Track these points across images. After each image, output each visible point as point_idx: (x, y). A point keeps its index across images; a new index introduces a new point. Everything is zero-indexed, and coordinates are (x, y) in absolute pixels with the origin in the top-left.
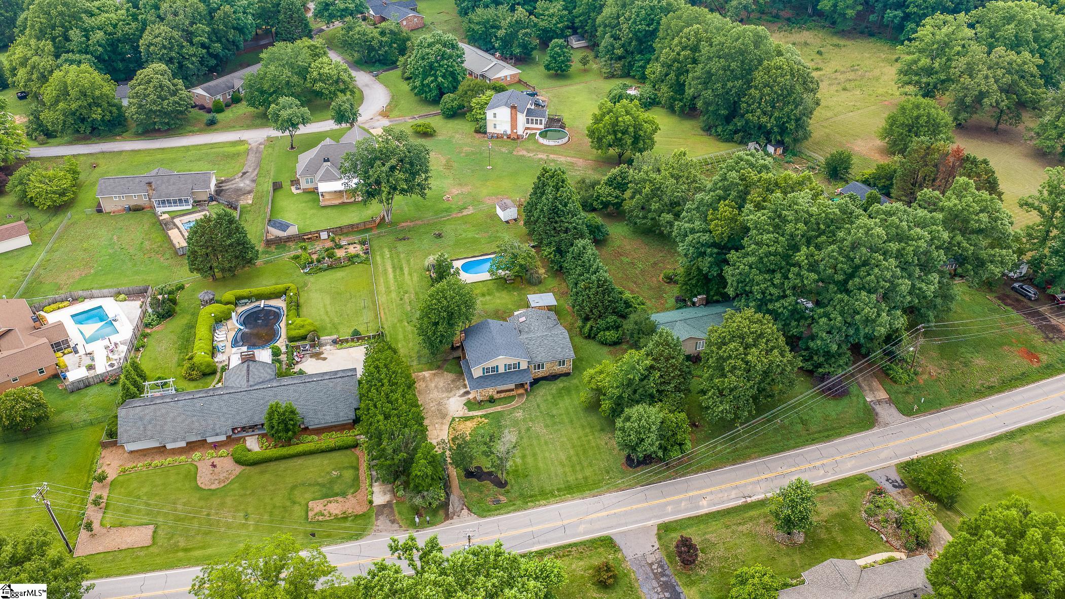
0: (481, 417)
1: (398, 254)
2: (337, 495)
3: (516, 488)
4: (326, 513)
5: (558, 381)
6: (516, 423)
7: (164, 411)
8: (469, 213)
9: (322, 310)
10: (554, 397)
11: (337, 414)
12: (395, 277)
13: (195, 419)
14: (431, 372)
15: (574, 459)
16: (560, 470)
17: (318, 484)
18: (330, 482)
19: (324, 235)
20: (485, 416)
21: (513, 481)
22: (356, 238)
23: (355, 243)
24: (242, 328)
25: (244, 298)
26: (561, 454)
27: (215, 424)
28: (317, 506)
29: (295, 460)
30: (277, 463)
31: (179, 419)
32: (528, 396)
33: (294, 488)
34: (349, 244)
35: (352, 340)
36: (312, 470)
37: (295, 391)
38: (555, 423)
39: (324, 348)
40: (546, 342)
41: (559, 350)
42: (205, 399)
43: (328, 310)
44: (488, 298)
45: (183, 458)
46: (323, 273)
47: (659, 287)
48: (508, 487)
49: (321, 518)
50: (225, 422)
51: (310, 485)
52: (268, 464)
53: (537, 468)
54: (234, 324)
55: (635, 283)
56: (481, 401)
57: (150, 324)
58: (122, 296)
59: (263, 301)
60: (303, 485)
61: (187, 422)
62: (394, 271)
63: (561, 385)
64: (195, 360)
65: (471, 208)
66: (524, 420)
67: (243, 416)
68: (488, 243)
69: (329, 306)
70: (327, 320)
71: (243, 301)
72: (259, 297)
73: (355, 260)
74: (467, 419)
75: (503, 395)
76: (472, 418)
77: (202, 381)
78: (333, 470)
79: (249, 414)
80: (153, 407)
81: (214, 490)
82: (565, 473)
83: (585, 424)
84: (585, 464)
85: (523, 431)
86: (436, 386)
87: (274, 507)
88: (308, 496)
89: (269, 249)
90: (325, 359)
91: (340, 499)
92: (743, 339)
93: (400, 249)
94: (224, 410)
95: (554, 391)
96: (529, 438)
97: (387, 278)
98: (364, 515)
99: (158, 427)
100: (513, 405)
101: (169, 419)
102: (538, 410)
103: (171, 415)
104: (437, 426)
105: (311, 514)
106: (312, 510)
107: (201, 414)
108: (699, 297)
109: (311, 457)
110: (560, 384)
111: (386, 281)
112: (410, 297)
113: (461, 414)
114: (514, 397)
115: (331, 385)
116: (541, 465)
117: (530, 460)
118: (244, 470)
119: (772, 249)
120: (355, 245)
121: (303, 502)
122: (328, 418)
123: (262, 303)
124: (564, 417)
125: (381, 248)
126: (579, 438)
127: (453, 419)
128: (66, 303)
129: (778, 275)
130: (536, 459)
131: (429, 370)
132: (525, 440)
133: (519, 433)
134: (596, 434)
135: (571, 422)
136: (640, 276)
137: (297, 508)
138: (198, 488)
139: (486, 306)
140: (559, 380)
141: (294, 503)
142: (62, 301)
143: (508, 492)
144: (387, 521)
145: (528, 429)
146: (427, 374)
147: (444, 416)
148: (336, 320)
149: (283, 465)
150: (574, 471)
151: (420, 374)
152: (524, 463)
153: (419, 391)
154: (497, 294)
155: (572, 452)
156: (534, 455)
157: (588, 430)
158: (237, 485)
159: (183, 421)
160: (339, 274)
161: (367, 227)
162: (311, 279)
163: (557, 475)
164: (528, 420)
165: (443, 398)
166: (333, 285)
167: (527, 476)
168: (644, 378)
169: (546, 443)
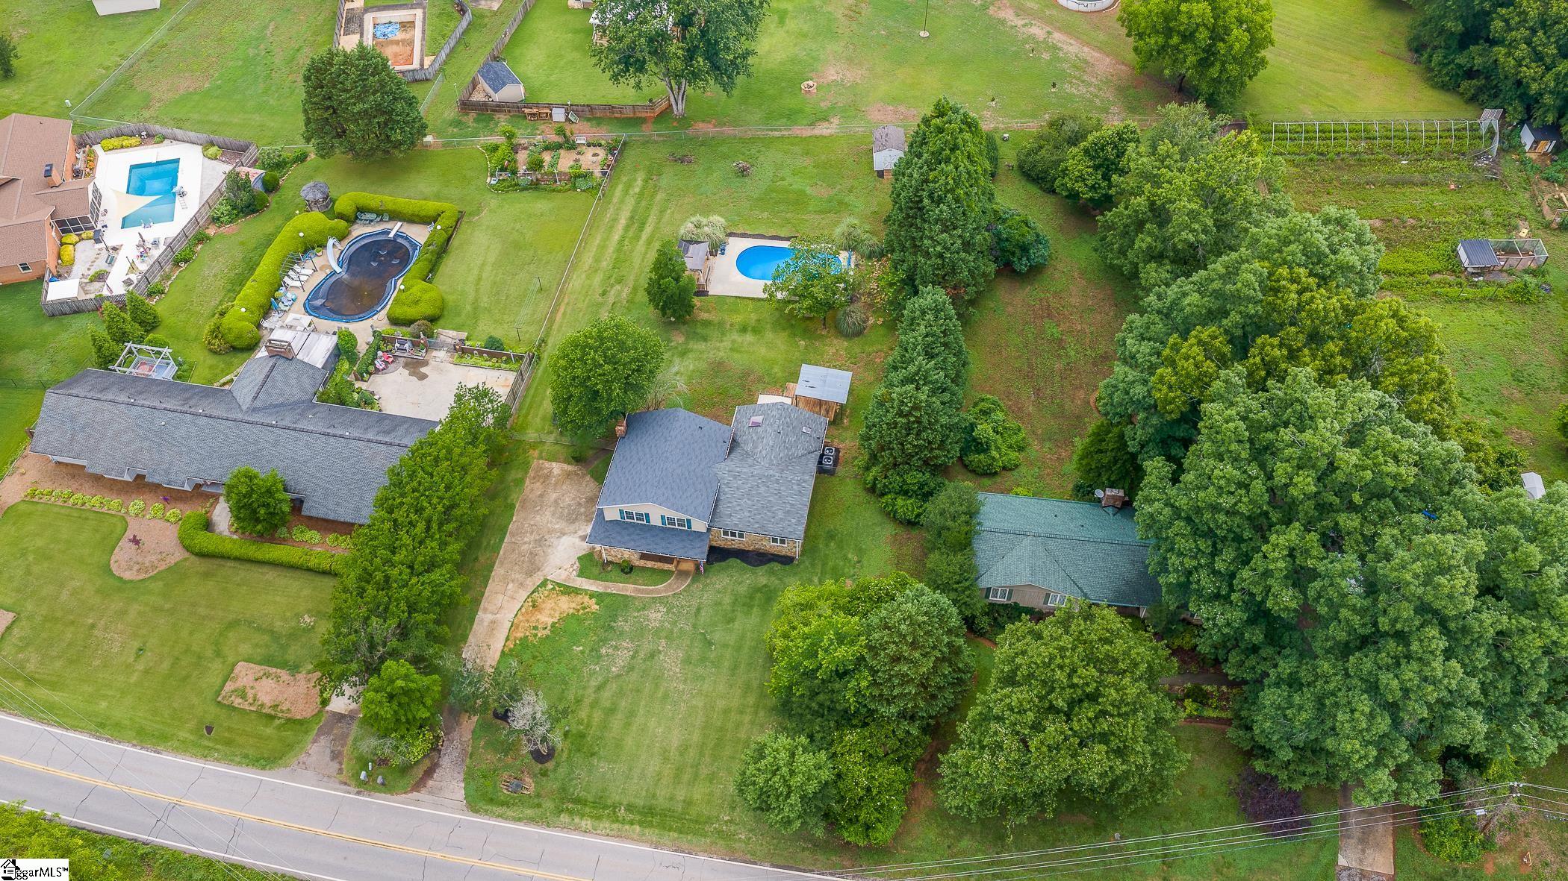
0: (591, 597)
1: (656, 189)
2: (283, 665)
3: (562, 771)
4: (250, 693)
5: (761, 570)
6: (640, 632)
7: (107, 416)
8: (826, 132)
9: (476, 272)
10: (734, 603)
11: (357, 510)
12: (623, 238)
13: (146, 444)
14: (566, 467)
15: (692, 753)
16: (654, 765)
17: (272, 632)
18: (291, 635)
19: (559, 115)
20: (599, 597)
21: (565, 755)
22: (607, 134)
23: (600, 145)
24: (338, 270)
25: (371, 211)
26: (675, 732)
27: (171, 464)
28: (245, 674)
29: (265, 569)
30: (237, 564)
31: (124, 438)
32: (693, 581)
33: (233, 624)
34: (589, 145)
35: (481, 353)
36: (278, 599)
37: (308, 446)
38: (703, 660)
39: (435, 353)
40: (762, 489)
41: (780, 514)
42: (170, 414)
43: (484, 275)
44: (749, 337)
45: (115, 502)
46: (517, 195)
47: (1078, 417)
48: (550, 765)
49: (237, 702)
50: (187, 464)
51: (259, 629)
52: (223, 562)
53: (619, 745)
54: (331, 259)
55: (1038, 391)
56: (610, 563)
57: (218, 219)
58: (214, 150)
59: (399, 224)
60: (250, 623)
61: (133, 447)
62: (627, 228)
63: (763, 581)
64: (226, 320)
65: (836, 121)
66: (657, 632)
67: (217, 463)
68: (821, 212)
69: (488, 268)
70: (471, 298)
71: (369, 216)
72: (395, 216)
73: (580, 182)
74: (568, 590)
75: (650, 564)
76: (576, 591)
77: (227, 358)
78: (309, 611)
79: (226, 463)
80: (94, 404)
81: (126, 582)
82: (659, 776)
83: (755, 684)
84: (704, 771)
85: (642, 655)
86: (556, 501)
87: (187, 651)
88: (245, 649)
89: (465, 119)
90: (423, 377)
91: (284, 675)
92: (1049, 693)
93: (664, 181)
94: (193, 444)
95: (742, 589)
96: (645, 674)
97: (608, 238)
98: (301, 722)
99: (92, 441)
100: (659, 591)
101: (110, 433)
102: (692, 620)
103: (116, 426)
104: (510, 586)
105: (229, 687)
106: (236, 679)
107: (156, 440)
108: (1109, 492)
109: (290, 574)
110: (761, 576)
111: (602, 247)
112: (620, 292)
113: (560, 576)
114: (670, 573)
115: (367, 453)
116: (629, 742)
117: (616, 723)
118: (186, 560)
119: (1226, 502)
120: (598, 150)
121: (231, 660)
122: (341, 511)
123: (395, 227)
124: (728, 653)
125: (636, 168)
126: (726, 711)
127: (544, 584)
128: (134, 141)
129: (1228, 554)
130: (628, 725)
131: (566, 461)
132: (634, 676)
133: (633, 657)
134: (762, 713)
135: (734, 669)
136: (1057, 379)
137: (216, 666)
138: (107, 570)
139: (736, 356)
140: (765, 567)
141: (218, 654)
142: (132, 135)
143: (544, 774)
144: (328, 751)
145: (652, 655)
146: (557, 468)
147: (533, 569)
148: (484, 302)
149: (244, 572)
150: (677, 778)
151: (547, 465)
152: (605, 726)
153: (524, 502)
154: (769, 335)
155: (696, 737)
156: (632, 714)
157: (751, 700)
158: (160, 584)
159: (128, 444)
160: (540, 205)
161: (638, 115)
162: (493, 201)
163: (642, 776)
164: (663, 634)
165: (554, 531)
166: (518, 226)
167: (593, 755)
168: (842, 674)
169: (666, 696)
